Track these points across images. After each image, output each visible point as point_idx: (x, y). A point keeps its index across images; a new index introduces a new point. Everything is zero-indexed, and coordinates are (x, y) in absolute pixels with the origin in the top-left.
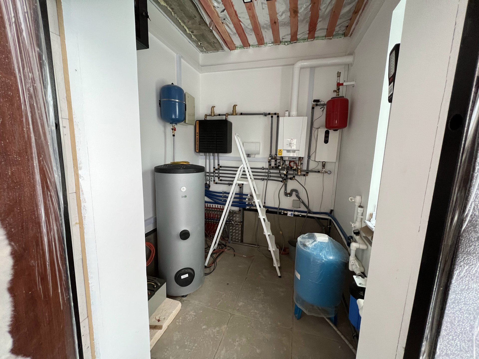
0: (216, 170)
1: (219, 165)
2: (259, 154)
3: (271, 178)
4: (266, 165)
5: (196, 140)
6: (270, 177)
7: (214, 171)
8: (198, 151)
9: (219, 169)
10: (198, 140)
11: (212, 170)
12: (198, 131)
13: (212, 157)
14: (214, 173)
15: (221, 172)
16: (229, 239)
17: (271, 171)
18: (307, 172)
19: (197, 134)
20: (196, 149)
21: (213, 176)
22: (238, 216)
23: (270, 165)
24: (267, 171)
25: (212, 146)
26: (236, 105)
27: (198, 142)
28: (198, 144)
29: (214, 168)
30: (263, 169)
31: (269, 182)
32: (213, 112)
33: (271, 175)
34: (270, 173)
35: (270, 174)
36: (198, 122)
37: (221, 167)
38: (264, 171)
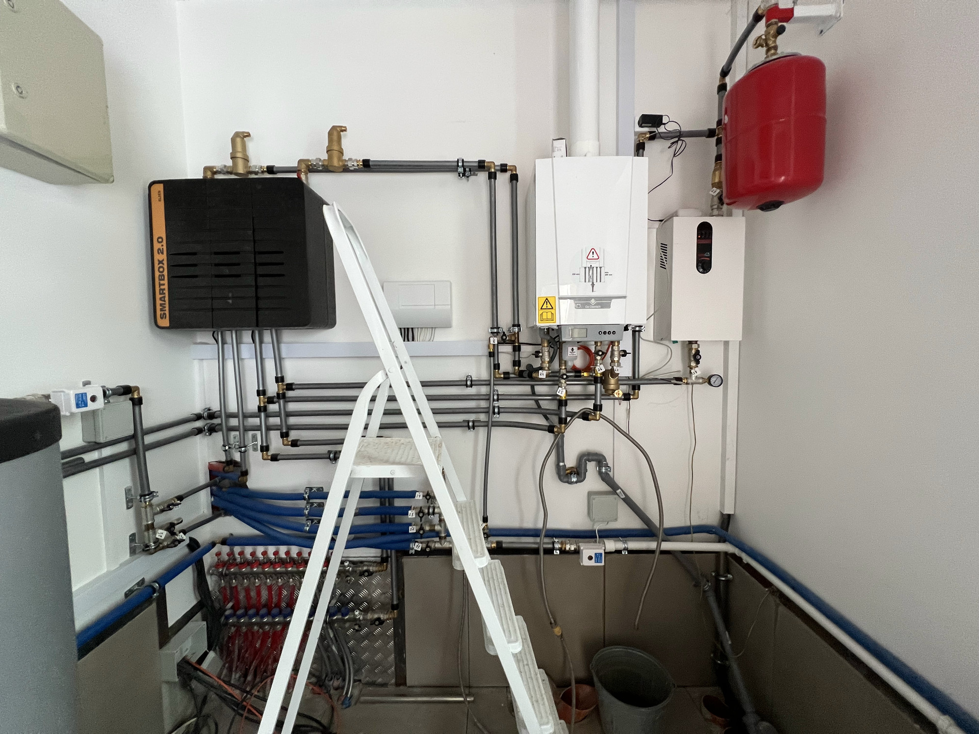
0: (271, 401)
1: (279, 379)
2: (447, 325)
3: (503, 418)
4: (480, 370)
5: (157, 274)
6: (499, 413)
7: (259, 408)
8: (165, 323)
9: (281, 396)
10: (166, 273)
11: (253, 403)
12: (160, 230)
13: (247, 350)
14: (259, 416)
15: (292, 407)
16: (344, 680)
17: (502, 390)
18: (634, 386)
19: (157, 246)
20: (159, 313)
21: (258, 428)
22: (376, 580)
23: (497, 366)
24: (484, 390)
25: (233, 298)
26: (343, 129)
27: (166, 282)
28: (166, 292)
29: (261, 393)
30: (471, 386)
31: (496, 432)
32: (239, 155)
33: (502, 404)
34: (498, 400)
35: (496, 404)
36: (160, 187)
37: (290, 387)
38: (472, 391)
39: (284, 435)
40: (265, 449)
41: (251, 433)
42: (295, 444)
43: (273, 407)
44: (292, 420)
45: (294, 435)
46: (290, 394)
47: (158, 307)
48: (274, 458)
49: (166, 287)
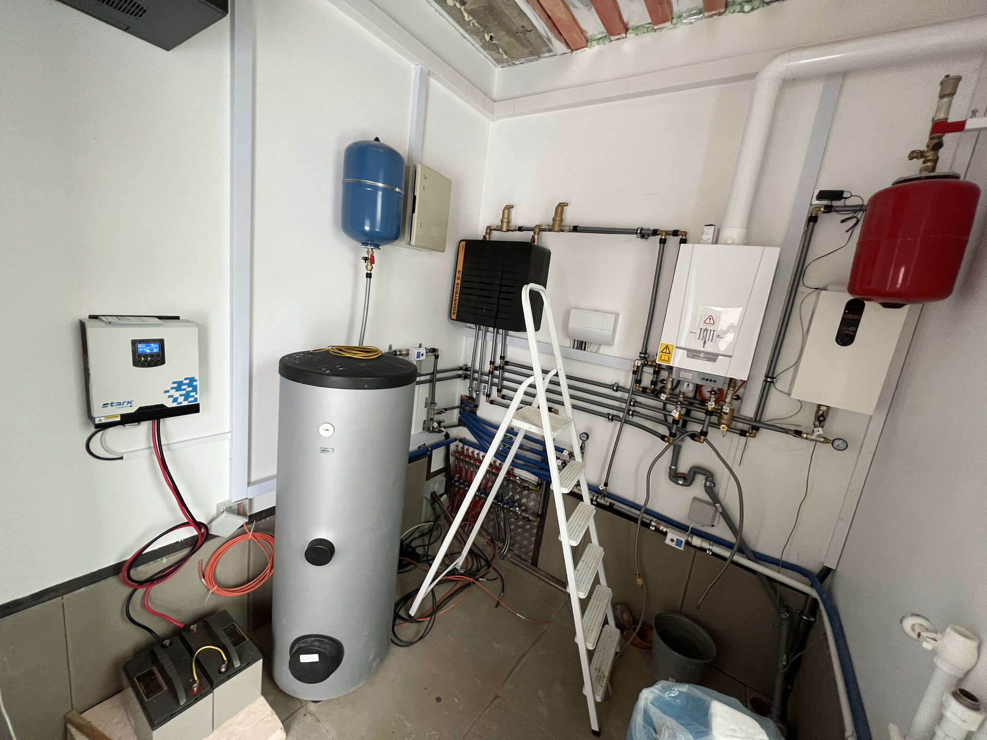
0: (496, 368)
1: (502, 358)
2: (610, 344)
3: (636, 419)
4: (626, 380)
5: (455, 290)
6: (632, 415)
7: (490, 371)
8: (454, 317)
9: (501, 368)
10: (459, 291)
11: (487, 368)
12: (460, 268)
13: (490, 336)
14: (489, 376)
15: (507, 375)
16: (504, 545)
17: (640, 399)
18: (754, 427)
19: (458, 275)
20: (452, 311)
21: (487, 382)
22: (533, 496)
23: (638, 381)
24: (626, 396)
25: (486, 309)
26: (565, 204)
27: (458, 295)
28: (457, 300)
29: (492, 363)
30: (617, 391)
31: (628, 428)
32: (505, 220)
33: (638, 409)
34: (634, 406)
35: (632, 408)
36: (463, 243)
37: (507, 363)
38: (619, 394)
39: (499, 391)
40: (488, 396)
41: (483, 384)
42: (503, 397)
43: (497, 373)
44: (506, 383)
45: (505, 392)
46: (507, 367)
47: (453, 308)
48: (492, 402)
49: (457, 298)
